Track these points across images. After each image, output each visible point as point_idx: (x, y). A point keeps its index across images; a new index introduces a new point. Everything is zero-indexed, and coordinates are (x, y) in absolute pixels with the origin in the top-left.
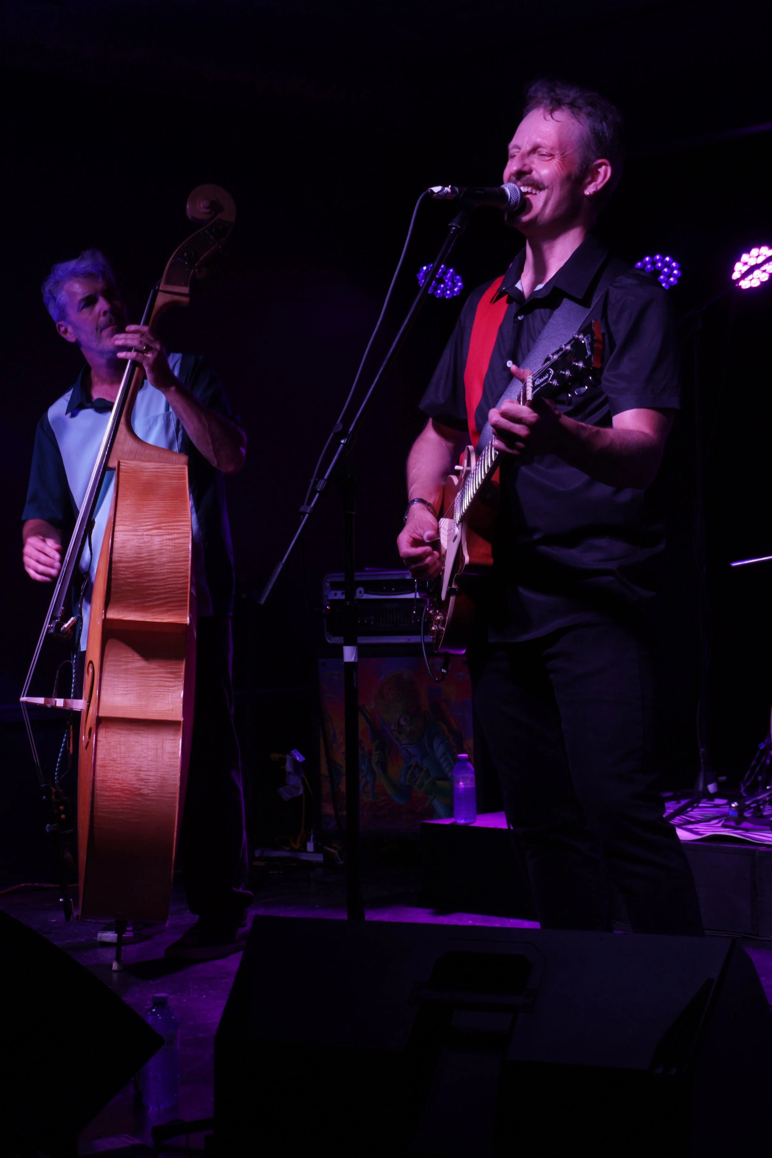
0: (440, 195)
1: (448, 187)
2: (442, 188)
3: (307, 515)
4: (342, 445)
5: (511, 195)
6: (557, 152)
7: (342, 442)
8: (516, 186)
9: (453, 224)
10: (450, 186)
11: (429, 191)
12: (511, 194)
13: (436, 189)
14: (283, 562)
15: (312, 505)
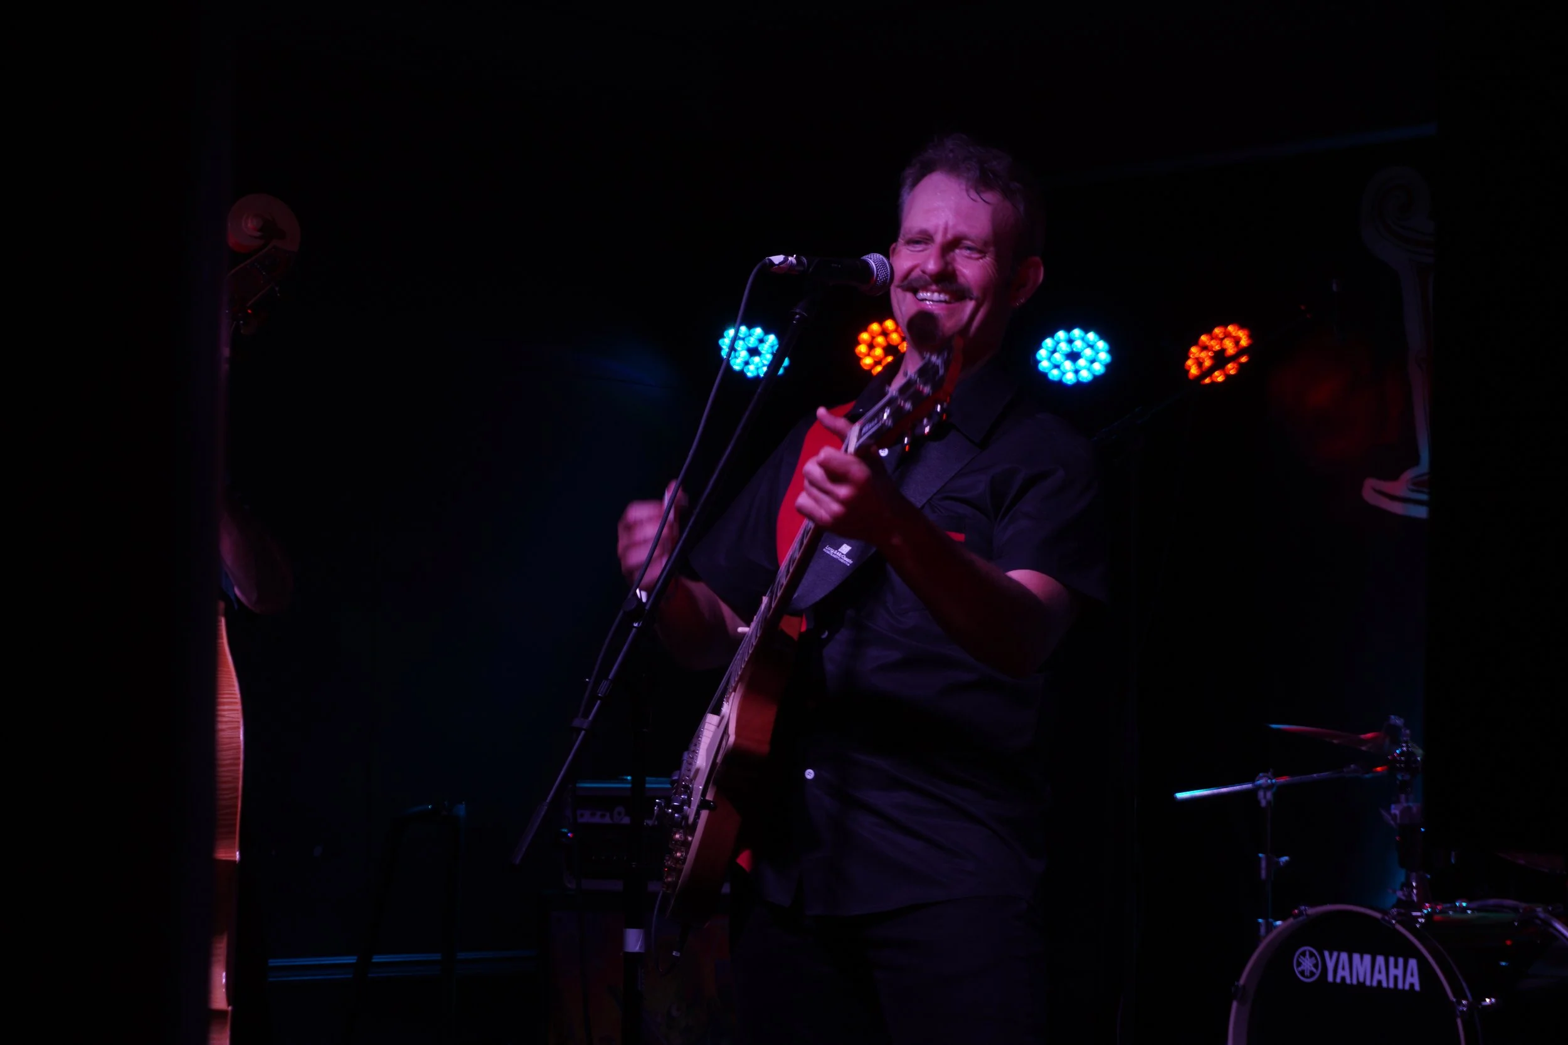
0: (783, 267)
1: (793, 256)
2: (784, 258)
3: (583, 733)
4: (634, 630)
5: (877, 272)
6: (992, 249)
7: (636, 625)
8: (884, 259)
9: (798, 311)
10: (795, 256)
11: (767, 261)
12: (877, 270)
13: (777, 259)
14: (548, 801)
15: (590, 718)
